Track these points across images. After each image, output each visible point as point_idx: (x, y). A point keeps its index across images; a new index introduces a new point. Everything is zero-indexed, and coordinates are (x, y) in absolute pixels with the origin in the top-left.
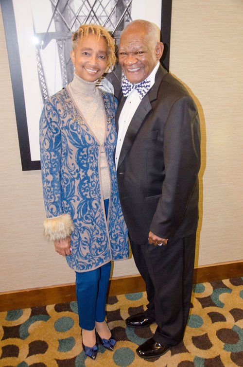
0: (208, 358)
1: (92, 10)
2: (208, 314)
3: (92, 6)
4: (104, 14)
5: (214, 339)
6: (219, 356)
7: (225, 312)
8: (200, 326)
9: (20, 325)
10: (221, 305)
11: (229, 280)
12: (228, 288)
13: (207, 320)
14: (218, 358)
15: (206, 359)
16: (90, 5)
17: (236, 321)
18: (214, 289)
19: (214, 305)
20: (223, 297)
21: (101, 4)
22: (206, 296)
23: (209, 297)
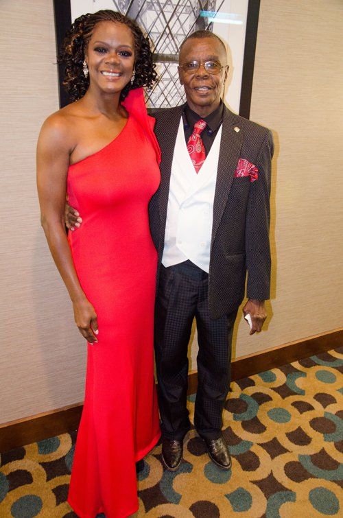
0: (312, 453)
1: (168, 26)
2: (292, 404)
3: (168, 20)
4: (181, 32)
5: (310, 432)
6: (323, 449)
7: (309, 399)
8: (289, 420)
9: (64, 457)
10: (302, 393)
11: (297, 362)
12: (300, 371)
13: (294, 411)
14: (323, 452)
15: (311, 456)
16: (165, 19)
17: (325, 407)
18: (286, 375)
19: (294, 394)
20: (299, 383)
21: (178, 18)
22: (281, 385)
23: (285, 385)
